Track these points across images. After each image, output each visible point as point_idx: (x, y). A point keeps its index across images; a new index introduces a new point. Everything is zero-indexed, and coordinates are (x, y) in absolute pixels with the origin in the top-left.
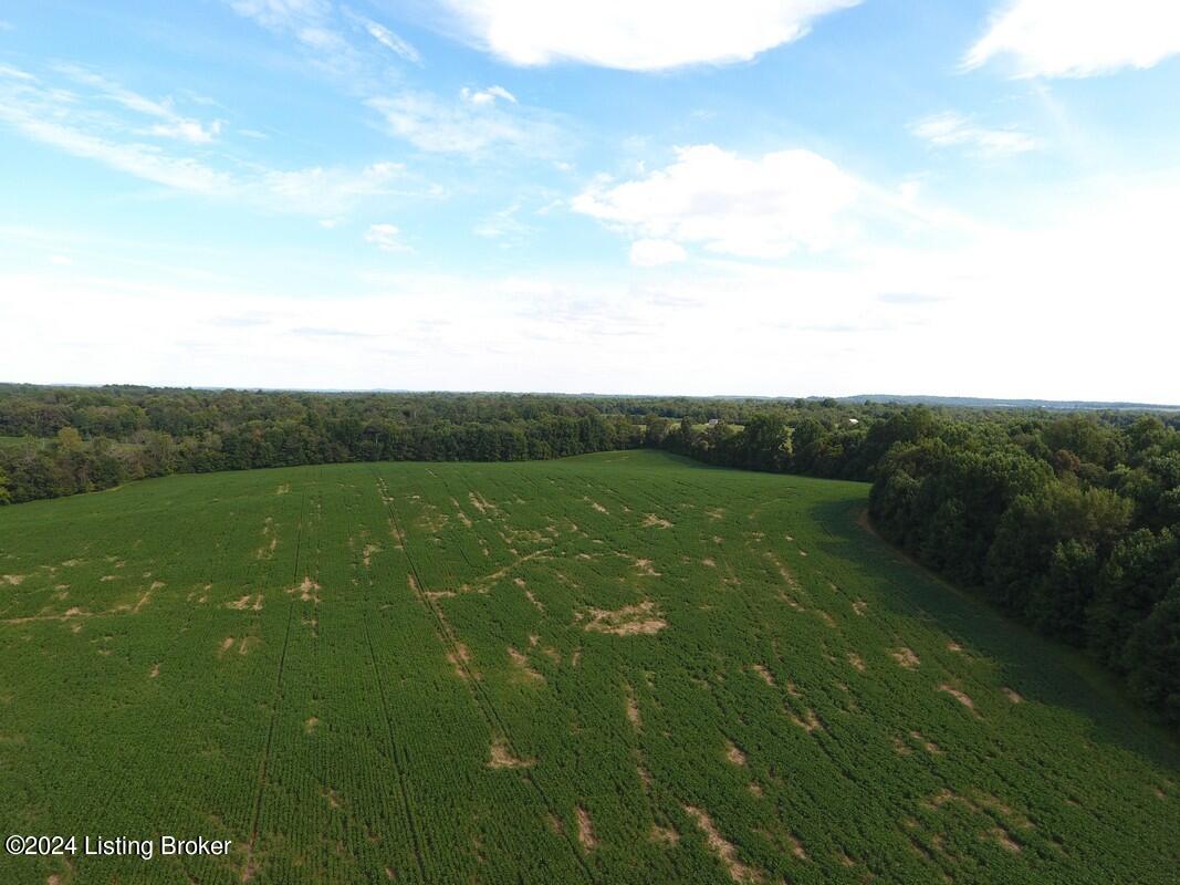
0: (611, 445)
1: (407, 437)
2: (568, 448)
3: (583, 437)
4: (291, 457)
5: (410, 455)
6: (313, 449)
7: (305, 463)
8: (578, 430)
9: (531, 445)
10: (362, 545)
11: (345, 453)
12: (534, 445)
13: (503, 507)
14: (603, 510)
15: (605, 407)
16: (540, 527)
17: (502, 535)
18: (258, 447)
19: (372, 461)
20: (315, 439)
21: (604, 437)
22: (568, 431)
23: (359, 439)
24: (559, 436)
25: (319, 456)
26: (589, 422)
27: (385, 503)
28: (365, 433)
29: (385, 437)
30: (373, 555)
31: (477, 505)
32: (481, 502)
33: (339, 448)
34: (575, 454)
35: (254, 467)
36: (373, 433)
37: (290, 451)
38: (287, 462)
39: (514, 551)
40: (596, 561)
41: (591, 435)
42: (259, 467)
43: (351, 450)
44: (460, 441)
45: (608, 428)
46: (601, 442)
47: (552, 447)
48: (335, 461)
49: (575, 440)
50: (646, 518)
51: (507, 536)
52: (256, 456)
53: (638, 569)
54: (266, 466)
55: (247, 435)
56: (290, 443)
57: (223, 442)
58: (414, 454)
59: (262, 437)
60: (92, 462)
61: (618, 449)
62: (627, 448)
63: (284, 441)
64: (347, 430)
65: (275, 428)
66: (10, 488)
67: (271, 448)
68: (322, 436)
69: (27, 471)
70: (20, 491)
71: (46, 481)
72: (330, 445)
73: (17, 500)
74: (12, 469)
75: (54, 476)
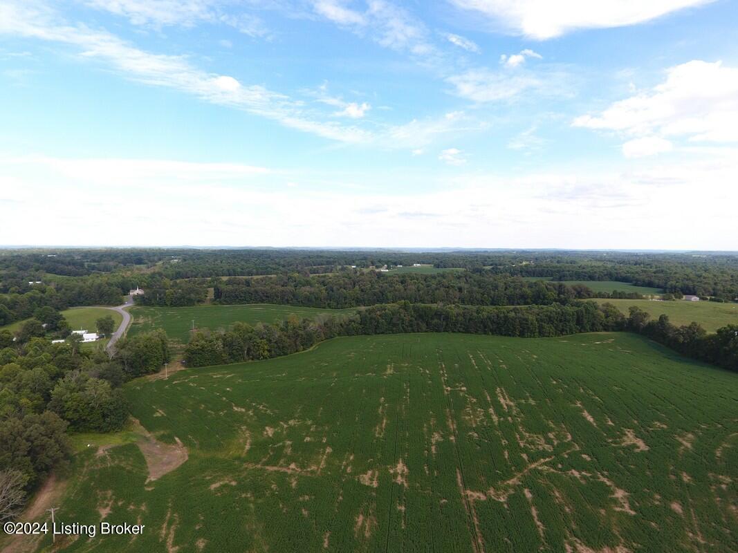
0: (601, 327)
1: (460, 318)
2: (568, 329)
3: (579, 322)
4: (394, 329)
5: (461, 329)
6: (407, 324)
7: (402, 332)
8: (575, 316)
9: (541, 327)
10: (430, 433)
11: (424, 326)
12: (543, 328)
13: (519, 405)
14: (592, 420)
15: (597, 275)
16: (544, 431)
17: (518, 436)
18: (378, 322)
19: (440, 332)
20: (407, 318)
21: (595, 322)
22: (568, 317)
23: (432, 319)
24: (561, 321)
25: (410, 328)
26: (584, 311)
27: (446, 392)
28: (436, 314)
29: (447, 318)
30: (438, 443)
31: (502, 401)
32: (505, 399)
33: (420, 323)
34: (572, 333)
35: (376, 333)
36: (440, 315)
37: (395, 325)
38: (393, 331)
39: (525, 456)
40: (583, 482)
41: (585, 321)
42: (379, 334)
43: (427, 325)
44: (493, 322)
45: (598, 315)
46: (593, 324)
47: (556, 329)
48: (418, 332)
49: (572, 324)
50: (625, 435)
51: (522, 438)
52: (377, 327)
53: (615, 501)
54: (383, 333)
55: (373, 315)
56: (394, 321)
57: (361, 319)
58: (464, 329)
59: (380, 316)
60: (302, 335)
61: (606, 330)
62: (613, 330)
63: (392, 319)
64: (425, 313)
65: (387, 311)
66: (269, 351)
67: (385, 324)
68: (412, 316)
69: (276, 342)
70: (273, 352)
71: (283, 347)
72: (416, 322)
73: (271, 357)
74: (270, 341)
75: (287, 345)
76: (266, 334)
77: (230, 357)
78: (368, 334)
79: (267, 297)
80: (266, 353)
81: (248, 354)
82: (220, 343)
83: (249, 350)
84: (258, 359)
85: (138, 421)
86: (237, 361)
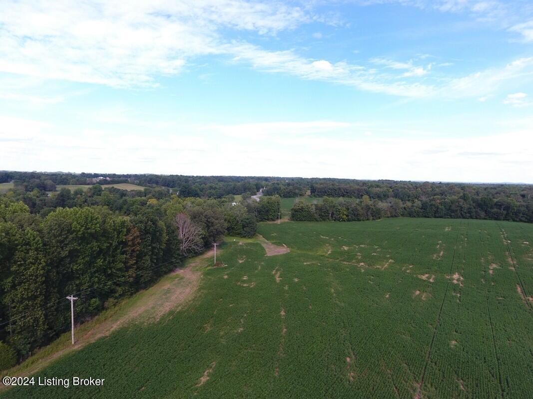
1: (522, 209)
4: (453, 214)
5: (523, 219)
6: (465, 211)
7: (460, 217)
10: (488, 263)
11: (483, 214)
18: (438, 208)
19: (498, 220)
20: (466, 206)
23: (492, 208)
25: (468, 215)
27: (505, 243)
28: (495, 205)
29: (507, 208)
30: (495, 269)
33: (479, 211)
35: (435, 217)
36: (500, 205)
37: (453, 211)
38: (451, 216)
42: (438, 217)
43: (486, 213)
48: (477, 218)
52: (436, 212)
54: (441, 217)
55: (433, 202)
56: (453, 207)
57: (422, 205)
58: (526, 219)
59: (440, 203)
60: (372, 209)
63: (451, 206)
64: (484, 203)
65: (446, 200)
66: (347, 216)
67: (444, 209)
68: (470, 205)
69: (352, 210)
70: (350, 217)
71: (357, 214)
72: (474, 210)
73: (349, 220)
74: (348, 209)
75: (360, 213)
76: (345, 204)
77: (319, 217)
78: (428, 217)
79: (346, 192)
80: (345, 217)
81: (332, 216)
82: (314, 207)
83: (333, 214)
84: (339, 220)
85: (261, 236)
86: (324, 220)
